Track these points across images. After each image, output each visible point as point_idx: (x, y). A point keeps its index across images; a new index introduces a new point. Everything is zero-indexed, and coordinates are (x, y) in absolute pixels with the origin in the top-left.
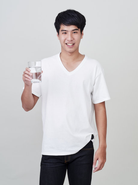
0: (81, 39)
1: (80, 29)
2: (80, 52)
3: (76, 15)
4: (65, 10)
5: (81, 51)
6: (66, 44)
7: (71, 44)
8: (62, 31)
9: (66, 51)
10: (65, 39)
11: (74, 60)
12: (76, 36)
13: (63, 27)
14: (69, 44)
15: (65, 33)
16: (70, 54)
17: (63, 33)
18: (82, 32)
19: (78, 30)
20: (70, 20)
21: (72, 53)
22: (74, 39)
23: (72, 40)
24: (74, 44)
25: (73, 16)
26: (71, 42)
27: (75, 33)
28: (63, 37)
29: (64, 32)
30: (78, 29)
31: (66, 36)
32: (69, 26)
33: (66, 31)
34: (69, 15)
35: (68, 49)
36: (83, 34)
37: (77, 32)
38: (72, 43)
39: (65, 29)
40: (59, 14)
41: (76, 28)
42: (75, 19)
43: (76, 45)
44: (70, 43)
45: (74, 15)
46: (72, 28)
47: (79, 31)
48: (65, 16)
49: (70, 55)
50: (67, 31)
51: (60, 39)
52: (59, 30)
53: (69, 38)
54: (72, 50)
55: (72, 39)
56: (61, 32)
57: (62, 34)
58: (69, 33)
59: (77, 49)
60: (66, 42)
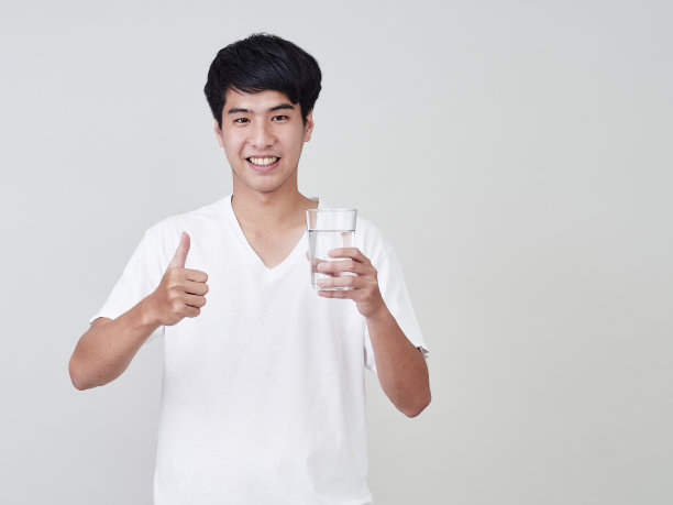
0: (306, 144)
1: (297, 107)
2: (301, 189)
3: (283, 54)
4: (243, 36)
5: (305, 187)
6: (248, 159)
7: (267, 161)
8: (231, 112)
9: (249, 186)
10: (245, 143)
11: (282, 219)
12: (286, 132)
13: (237, 99)
14: (260, 162)
15: (245, 120)
16: (263, 198)
17: (237, 121)
18: (308, 118)
19: (292, 108)
20: (261, 74)
21: (270, 192)
22: (276, 141)
23: (269, 147)
24: (278, 159)
25: (273, 56)
26: (265, 153)
27: (279, 118)
28: (236, 134)
29: (241, 115)
30: (290, 103)
31: (247, 130)
32: (257, 92)
33: (245, 111)
34: (256, 53)
35: (257, 180)
36: (311, 126)
37: (287, 117)
38: (270, 157)
39: (244, 106)
40: (222, 53)
41: (285, 101)
42: (279, 68)
43: (285, 162)
44: (263, 157)
45: (277, 54)
46: (269, 100)
47: (295, 113)
48: (241, 59)
49: (267, 203)
50: (252, 112)
51: (225, 144)
52: (221, 110)
53: (260, 140)
54: (271, 180)
55: (271, 142)
56: (227, 119)
57: (230, 123)
58: (259, 120)
59: (291, 179)
60: (248, 152)
